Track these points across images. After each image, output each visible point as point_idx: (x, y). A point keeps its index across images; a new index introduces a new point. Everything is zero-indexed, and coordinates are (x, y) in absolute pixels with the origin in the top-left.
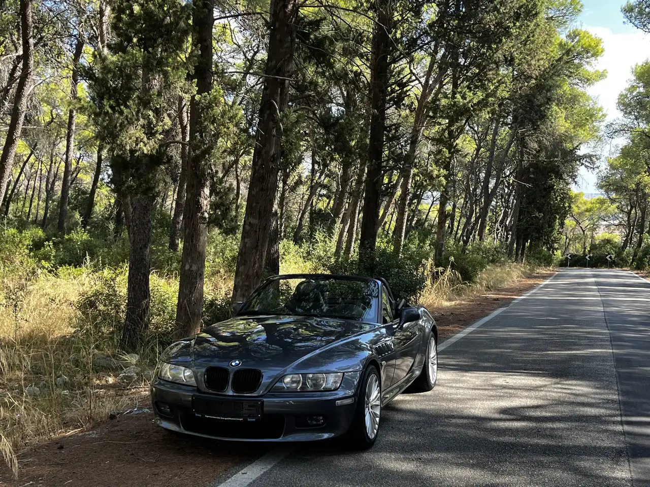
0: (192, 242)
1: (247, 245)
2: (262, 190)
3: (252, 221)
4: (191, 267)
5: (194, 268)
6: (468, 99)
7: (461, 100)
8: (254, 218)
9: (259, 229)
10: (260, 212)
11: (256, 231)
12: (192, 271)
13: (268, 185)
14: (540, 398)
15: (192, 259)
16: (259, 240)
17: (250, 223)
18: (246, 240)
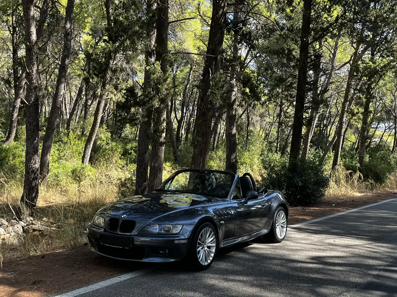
0: (155, 150)
1: (196, 153)
2: (204, 121)
3: (199, 139)
4: (154, 164)
5: (156, 165)
6: (377, 64)
7: (372, 65)
8: (199, 137)
9: (203, 143)
10: (203, 134)
11: (201, 145)
12: (155, 166)
13: (207, 118)
14: (345, 252)
15: (156, 160)
16: (202, 150)
17: (197, 140)
18: (195, 150)
